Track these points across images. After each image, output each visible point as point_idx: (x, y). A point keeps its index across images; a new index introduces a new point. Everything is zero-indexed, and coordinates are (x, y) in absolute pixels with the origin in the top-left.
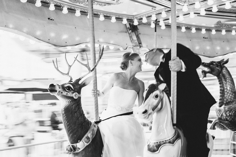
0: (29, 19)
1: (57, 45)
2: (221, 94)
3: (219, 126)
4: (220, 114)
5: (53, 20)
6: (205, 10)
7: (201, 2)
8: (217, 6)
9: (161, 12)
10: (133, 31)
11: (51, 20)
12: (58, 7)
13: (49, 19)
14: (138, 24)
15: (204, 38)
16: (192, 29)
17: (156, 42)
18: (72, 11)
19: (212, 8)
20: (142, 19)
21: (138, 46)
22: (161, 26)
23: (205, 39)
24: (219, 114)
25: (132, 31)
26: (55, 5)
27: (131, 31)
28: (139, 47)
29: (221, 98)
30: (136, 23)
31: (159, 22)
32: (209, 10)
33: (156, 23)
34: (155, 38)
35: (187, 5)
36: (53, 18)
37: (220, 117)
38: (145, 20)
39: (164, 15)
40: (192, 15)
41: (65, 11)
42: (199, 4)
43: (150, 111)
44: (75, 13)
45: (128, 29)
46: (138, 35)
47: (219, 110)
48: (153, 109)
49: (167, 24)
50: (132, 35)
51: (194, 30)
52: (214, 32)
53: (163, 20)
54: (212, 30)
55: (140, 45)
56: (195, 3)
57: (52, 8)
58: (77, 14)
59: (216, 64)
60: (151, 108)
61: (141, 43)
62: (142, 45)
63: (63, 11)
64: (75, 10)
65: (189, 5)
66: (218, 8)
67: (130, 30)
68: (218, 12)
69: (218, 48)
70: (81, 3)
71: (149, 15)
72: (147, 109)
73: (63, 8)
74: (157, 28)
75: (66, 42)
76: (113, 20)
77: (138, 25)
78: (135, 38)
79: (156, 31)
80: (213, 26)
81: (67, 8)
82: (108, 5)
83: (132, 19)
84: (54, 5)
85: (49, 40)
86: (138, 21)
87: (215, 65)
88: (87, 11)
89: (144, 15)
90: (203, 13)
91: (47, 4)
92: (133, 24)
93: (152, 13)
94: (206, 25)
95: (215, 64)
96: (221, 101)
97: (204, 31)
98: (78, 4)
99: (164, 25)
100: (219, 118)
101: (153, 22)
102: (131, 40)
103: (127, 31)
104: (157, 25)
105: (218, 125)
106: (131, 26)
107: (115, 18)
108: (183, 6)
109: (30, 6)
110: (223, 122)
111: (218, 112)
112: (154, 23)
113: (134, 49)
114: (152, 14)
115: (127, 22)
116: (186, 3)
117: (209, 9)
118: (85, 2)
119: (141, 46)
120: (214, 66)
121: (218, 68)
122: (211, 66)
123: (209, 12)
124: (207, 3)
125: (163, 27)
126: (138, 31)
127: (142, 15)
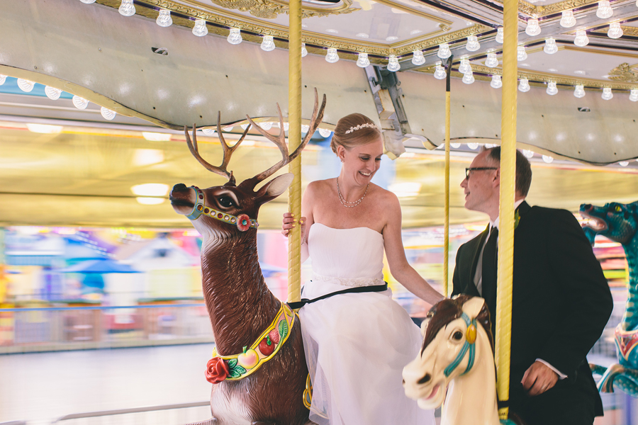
0: (100, 51)
1: (174, 123)
2: (634, 296)
3: (622, 384)
4: (627, 350)
5: (167, 54)
6: (589, 33)
7: (578, 9)
8: (621, 22)
9: (464, 35)
10: (385, 88)
11: (161, 52)
12: (180, 19)
13: (154, 49)
14: (399, 68)
15: (579, 109)
16: (549, 84)
17: (449, 121)
18: (219, 28)
19: (606, 29)
20: (412, 54)
21: (398, 131)
22: (462, 75)
23: (583, 112)
24: (625, 349)
25: (383, 89)
26: (172, 13)
27: (378, 87)
28: (400, 131)
29: (633, 305)
30: (394, 65)
31: (459, 63)
32: (598, 33)
33: (450, 66)
34: (447, 108)
35: (539, 19)
36: (166, 49)
37: (626, 357)
38: (418, 59)
39: (473, 44)
40: (551, 46)
41: (200, 28)
42: (573, 17)
43: (438, 376)
44: (227, 34)
45: (371, 83)
46: (397, 100)
47: (624, 339)
48: (447, 373)
49: (479, 70)
50: (381, 98)
51: (552, 89)
52: (607, 94)
53: (470, 60)
54: (603, 87)
55: (404, 126)
56: (561, 14)
57: (164, 19)
58: (233, 39)
59: (623, 210)
60: (442, 368)
61: (406, 122)
62: (409, 126)
63: (194, 30)
64: (228, 28)
65: (544, 18)
66: (623, 29)
67: (376, 84)
68: (623, 37)
69: (619, 139)
70: (244, 8)
71: (432, 44)
72: (430, 371)
73: (196, 21)
74: (451, 80)
75: (201, 117)
76: (332, 55)
77: (399, 71)
78: (389, 107)
79: (448, 89)
80: (606, 77)
81: (205, 21)
82: (319, 13)
83: (384, 53)
84: (169, 11)
85: (154, 108)
86: (399, 60)
87: (619, 213)
88: (259, 31)
89: (417, 43)
90: (582, 40)
91: (150, 10)
92: (386, 67)
93: (441, 38)
94: (586, 74)
95: (621, 210)
96: (631, 314)
97: (580, 91)
98: (236, 11)
99: (472, 72)
100: (624, 360)
101: (440, 63)
102: (380, 112)
103: (368, 87)
104: (452, 72)
105: (620, 380)
106: (379, 73)
107: (336, 49)
108: (527, 19)
109: (103, 13)
110: (634, 374)
111: (622, 343)
112: (442, 66)
113: (387, 137)
114: (439, 41)
115: (369, 63)
116: (536, 12)
117: (597, 31)
118: (257, 6)
119: (405, 130)
120: (618, 216)
121: (629, 223)
122: (611, 214)
123: (599, 39)
124: (595, 14)
125: (469, 78)
126: (398, 87)
127: (411, 45)
